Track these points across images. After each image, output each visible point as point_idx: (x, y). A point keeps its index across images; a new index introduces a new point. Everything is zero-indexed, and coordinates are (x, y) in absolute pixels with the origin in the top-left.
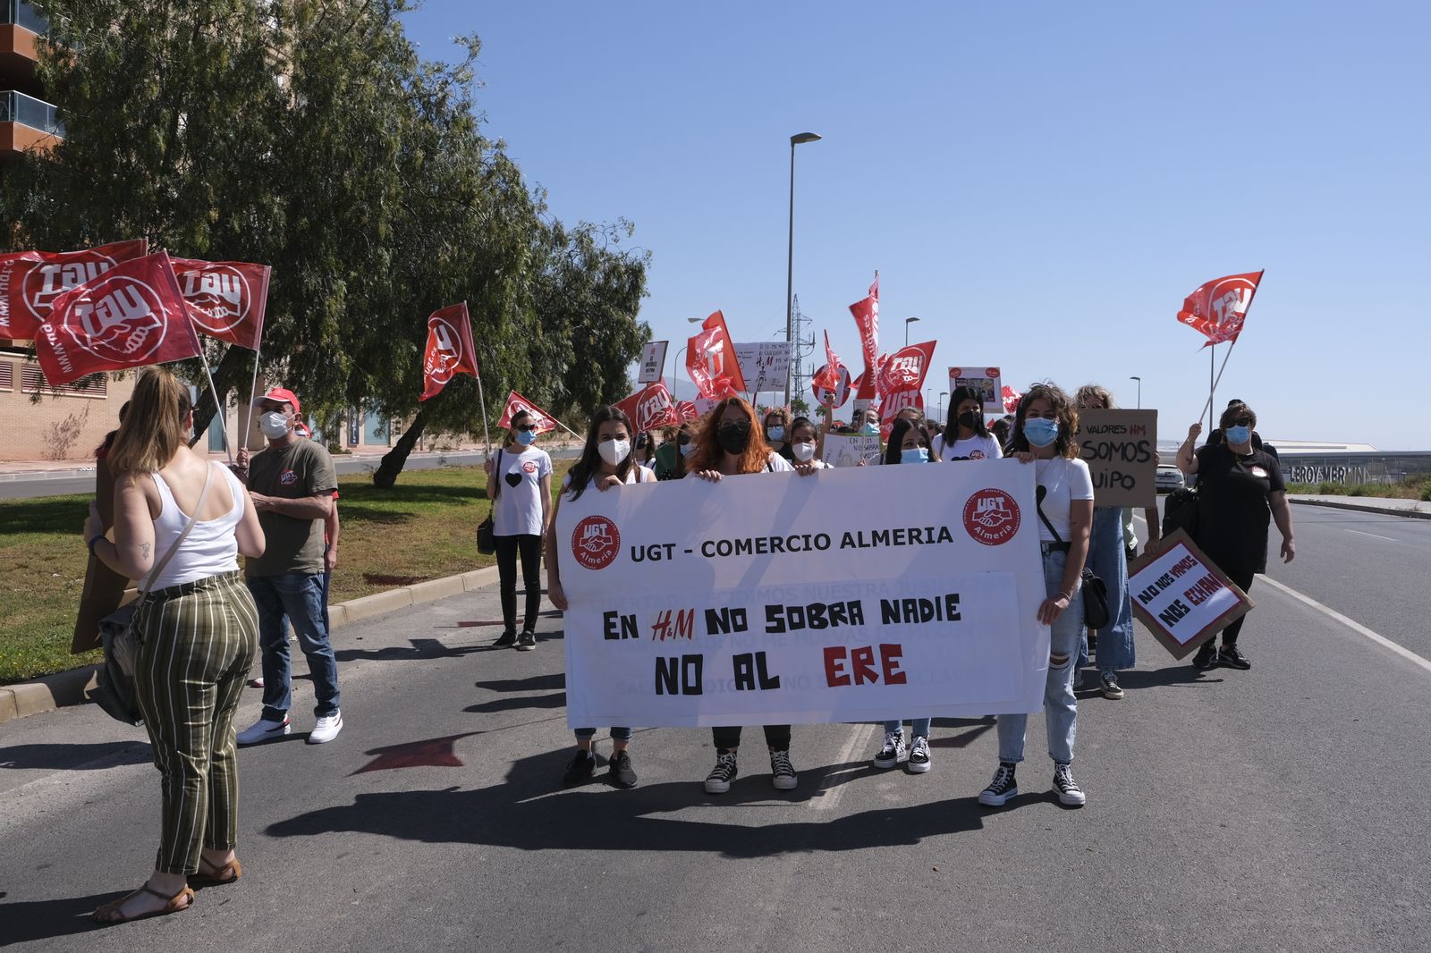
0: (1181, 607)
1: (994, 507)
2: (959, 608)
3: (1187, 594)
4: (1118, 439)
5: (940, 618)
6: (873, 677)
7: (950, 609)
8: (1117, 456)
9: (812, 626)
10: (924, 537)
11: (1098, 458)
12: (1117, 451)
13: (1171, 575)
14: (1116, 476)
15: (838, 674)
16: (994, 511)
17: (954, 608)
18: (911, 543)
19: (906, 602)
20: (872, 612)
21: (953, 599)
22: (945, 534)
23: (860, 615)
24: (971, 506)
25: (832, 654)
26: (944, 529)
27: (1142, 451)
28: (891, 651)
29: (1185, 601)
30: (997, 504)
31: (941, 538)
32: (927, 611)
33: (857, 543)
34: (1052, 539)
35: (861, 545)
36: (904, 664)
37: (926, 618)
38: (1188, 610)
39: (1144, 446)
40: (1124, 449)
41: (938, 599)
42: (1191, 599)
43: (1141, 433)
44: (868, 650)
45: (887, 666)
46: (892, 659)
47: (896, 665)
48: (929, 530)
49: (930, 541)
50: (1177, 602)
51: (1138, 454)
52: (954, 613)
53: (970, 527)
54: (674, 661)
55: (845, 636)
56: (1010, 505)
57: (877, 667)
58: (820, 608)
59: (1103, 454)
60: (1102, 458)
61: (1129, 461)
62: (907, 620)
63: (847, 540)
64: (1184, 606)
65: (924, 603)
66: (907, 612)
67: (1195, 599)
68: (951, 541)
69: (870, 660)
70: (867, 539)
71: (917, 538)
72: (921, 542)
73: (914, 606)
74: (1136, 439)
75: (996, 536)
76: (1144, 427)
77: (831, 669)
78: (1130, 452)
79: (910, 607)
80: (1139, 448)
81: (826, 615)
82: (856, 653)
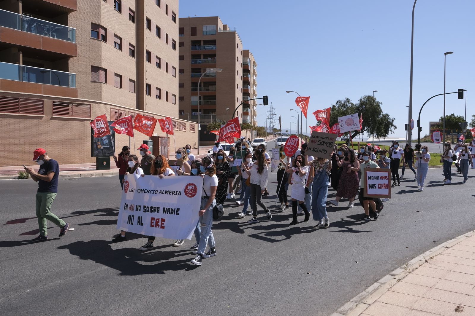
0: (375, 186)
1: (192, 188)
2: (179, 212)
3: (379, 184)
4: (326, 141)
5: (174, 214)
6: (159, 226)
7: (177, 212)
8: (325, 145)
9: (150, 212)
10: (175, 193)
11: (321, 145)
12: (325, 144)
13: (379, 178)
14: (323, 150)
15: (153, 224)
16: (191, 189)
17: (178, 212)
18: (172, 194)
19: (168, 209)
20: (161, 210)
21: (178, 209)
22: (180, 193)
23: (159, 210)
24: (187, 187)
25: (153, 219)
26: (180, 192)
27: (331, 145)
28: (163, 220)
29: (377, 186)
30: (193, 187)
31: (179, 194)
32: (172, 212)
33: (162, 193)
34: (206, 196)
35: (163, 194)
36: (165, 224)
37: (172, 213)
38: (376, 188)
39: (332, 143)
40: (327, 143)
41: (175, 209)
42: (379, 186)
43: (332, 140)
44: (159, 219)
45: (162, 224)
46: (163, 222)
47: (163, 224)
48: (177, 192)
49: (176, 194)
50: (375, 184)
51: (330, 145)
52: (178, 213)
53: (186, 192)
54: (131, 216)
55: (155, 215)
56: (196, 188)
57: (160, 224)
58: (152, 207)
59: (322, 144)
60: (322, 145)
61: (327, 147)
62: (168, 213)
63: (160, 192)
64: (376, 186)
65: (172, 209)
66: (168, 211)
67: (379, 187)
68: (181, 195)
69: (159, 222)
70: (164, 192)
71: (174, 193)
72: (174, 194)
73: (170, 210)
74: (330, 141)
75: (191, 195)
76: (333, 139)
77: (152, 222)
78: (328, 144)
79: (169, 210)
80: (330, 144)
81: (153, 210)
82: (157, 219)
